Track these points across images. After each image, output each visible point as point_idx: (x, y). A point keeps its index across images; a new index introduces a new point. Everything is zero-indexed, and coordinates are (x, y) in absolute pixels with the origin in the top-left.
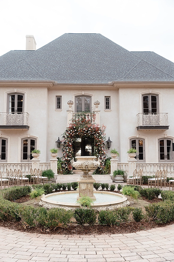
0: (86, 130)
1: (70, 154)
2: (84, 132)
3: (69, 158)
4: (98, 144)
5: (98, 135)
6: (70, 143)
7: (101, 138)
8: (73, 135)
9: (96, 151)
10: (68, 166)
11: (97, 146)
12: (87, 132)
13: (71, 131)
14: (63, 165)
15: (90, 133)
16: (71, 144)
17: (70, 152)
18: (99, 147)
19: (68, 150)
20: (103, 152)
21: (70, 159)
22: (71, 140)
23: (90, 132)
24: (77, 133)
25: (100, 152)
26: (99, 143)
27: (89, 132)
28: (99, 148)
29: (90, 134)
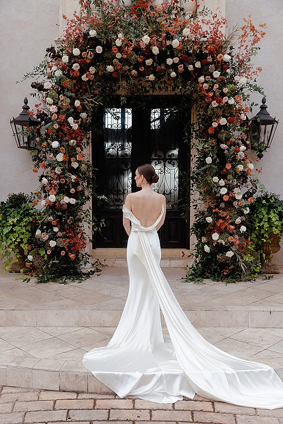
0: (155, 50)
1: (74, 177)
2: (144, 64)
3: (66, 200)
4: (215, 125)
5: (217, 74)
6: (71, 120)
7: (234, 93)
8: (84, 78)
9: (209, 160)
10: (64, 237)
11: (212, 136)
12: (162, 57)
13: (76, 52)
14: (38, 232)
15: (175, 66)
16: (75, 127)
17: (75, 165)
18: (220, 141)
19: (60, 157)
20: (240, 168)
21: (73, 201)
22: (77, 103)
23: (176, 60)
24: (110, 68)
25: (228, 166)
26: (223, 121)
27: (169, 61)
28: (223, 146)
29: (173, 74)
